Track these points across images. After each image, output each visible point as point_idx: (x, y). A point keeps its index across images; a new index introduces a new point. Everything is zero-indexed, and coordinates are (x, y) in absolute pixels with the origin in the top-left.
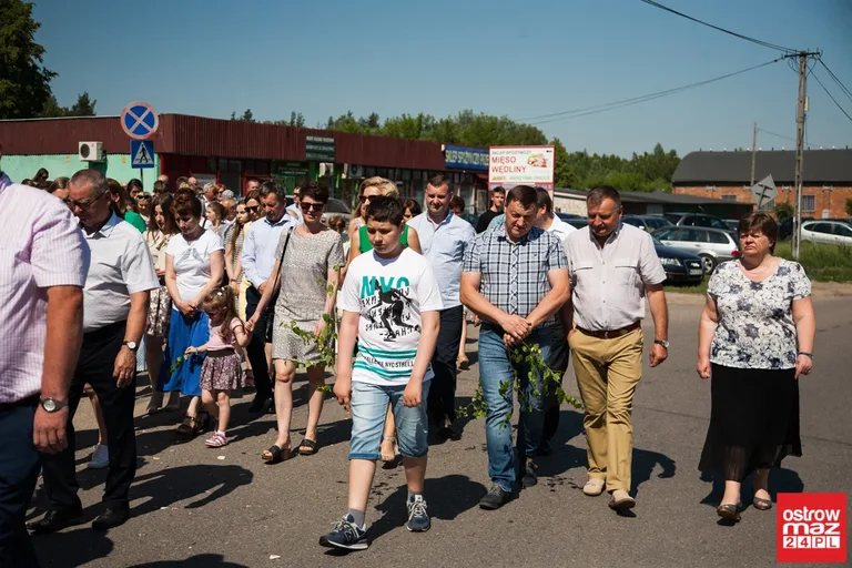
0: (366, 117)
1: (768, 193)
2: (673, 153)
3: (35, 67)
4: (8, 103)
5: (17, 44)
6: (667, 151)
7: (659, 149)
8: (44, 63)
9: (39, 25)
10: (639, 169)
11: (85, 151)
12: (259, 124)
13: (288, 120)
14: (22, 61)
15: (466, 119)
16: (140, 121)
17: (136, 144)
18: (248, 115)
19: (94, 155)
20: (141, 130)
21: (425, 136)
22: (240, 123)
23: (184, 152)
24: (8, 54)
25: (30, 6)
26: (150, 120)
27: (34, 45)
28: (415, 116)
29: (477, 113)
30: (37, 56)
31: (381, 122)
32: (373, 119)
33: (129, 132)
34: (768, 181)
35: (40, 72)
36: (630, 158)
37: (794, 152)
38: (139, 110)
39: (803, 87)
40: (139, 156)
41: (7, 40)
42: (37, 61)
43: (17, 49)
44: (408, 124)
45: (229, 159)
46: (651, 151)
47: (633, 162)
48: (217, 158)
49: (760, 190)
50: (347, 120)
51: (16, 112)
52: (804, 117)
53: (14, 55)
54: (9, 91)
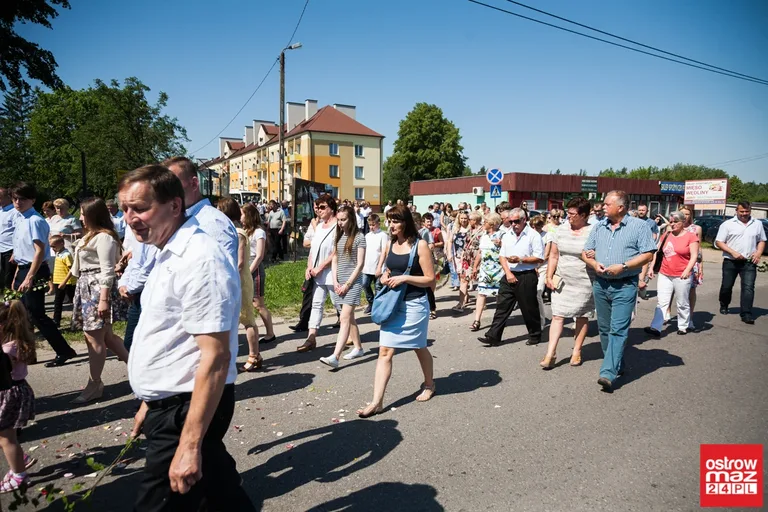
0: (620, 170)
3: (459, 156)
4: (448, 172)
5: (453, 146)
8: (463, 154)
11: (476, 191)
13: (578, 174)
14: (454, 154)
16: (495, 176)
17: (493, 187)
18: (558, 171)
19: (479, 193)
21: (652, 177)
22: (554, 176)
23: (520, 190)
24: (449, 151)
26: (499, 175)
27: (459, 146)
30: (461, 151)
31: (628, 172)
32: (624, 171)
33: (490, 182)
35: (462, 157)
38: (494, 171)
40: (494, 192)
41: (449, 145)
42: (461, 154)
43: (452, 149)
44: (642, 172)
48: (536, 193)
50: (610, 172)
51: (452, 175)
53: (451, 151)
54: (449, 167)
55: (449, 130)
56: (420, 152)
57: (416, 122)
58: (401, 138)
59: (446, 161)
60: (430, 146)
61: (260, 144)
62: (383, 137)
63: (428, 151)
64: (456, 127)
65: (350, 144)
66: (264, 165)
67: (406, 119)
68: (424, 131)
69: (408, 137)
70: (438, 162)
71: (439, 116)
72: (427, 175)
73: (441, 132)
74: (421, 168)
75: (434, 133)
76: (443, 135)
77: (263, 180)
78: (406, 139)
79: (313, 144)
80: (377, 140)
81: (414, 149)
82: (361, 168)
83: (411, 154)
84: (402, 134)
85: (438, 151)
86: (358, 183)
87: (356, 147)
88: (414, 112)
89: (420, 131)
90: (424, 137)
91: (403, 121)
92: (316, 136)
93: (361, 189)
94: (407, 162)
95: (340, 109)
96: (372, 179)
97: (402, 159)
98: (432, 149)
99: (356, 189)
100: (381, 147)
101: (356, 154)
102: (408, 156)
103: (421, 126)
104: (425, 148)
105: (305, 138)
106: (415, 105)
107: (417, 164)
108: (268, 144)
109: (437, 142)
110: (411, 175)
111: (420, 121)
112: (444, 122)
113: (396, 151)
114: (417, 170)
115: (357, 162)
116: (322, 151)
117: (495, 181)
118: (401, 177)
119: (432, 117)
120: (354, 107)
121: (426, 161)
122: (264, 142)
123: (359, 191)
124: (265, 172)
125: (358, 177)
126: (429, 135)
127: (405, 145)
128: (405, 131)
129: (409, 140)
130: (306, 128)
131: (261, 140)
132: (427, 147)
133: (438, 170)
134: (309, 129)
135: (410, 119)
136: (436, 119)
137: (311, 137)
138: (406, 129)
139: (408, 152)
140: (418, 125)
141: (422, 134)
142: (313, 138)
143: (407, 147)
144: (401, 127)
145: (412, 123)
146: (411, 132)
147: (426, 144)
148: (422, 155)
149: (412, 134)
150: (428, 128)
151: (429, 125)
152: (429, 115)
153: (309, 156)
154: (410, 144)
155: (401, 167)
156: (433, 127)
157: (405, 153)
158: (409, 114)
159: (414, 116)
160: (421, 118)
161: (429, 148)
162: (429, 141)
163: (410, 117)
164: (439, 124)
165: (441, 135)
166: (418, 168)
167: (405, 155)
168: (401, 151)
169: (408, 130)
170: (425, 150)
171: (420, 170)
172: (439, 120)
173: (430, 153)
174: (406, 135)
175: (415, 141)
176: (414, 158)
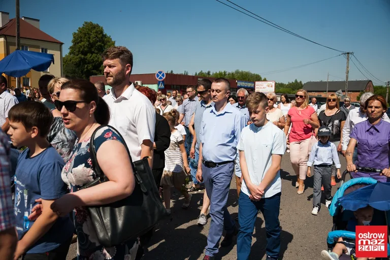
0: (207, 72)
1: (340, 94)
2: (301, 82)
6: (299, 81)
7: (296, 81)
10: (290, 87)
12: (175, 75)
13: (184, 73)
15: (237, 72)
17: (160, 82)
18: (172, 72)
20: (161, 78)
25: (115, 42)
26: (163, 75)
28: (223, 71)
29: (240, 71)
31: (211, 74)
32: (209, 73)
34: (340, 91)
36: (287, 83)
37: (344, 82)
38: (160, 72)
39: (348, 63)
40: (160, 85)
45: (177, 85)
46: (294, 82)
47: (288, 85)
48: (174, 85)
49: (338, 94)
50: (201, 73)
52: (348, 72)
55: (109, 42)
56: (89, 55)
57: (85, 34)
58: (74, 45)
60: (96, 52)
62: (62, 44)
63: (94, 55)
64: (113, 40)
65: (38, 47)
67: (77, 32)
68: (91, 41)
69: (80, 44)
71: (102, 32)
72: (94, 71)
73: (103, 42)
74: (90, 67)
75: (99, 43)
76: (105, 45)
78: (78, 46)
79: (8, 45)
80: (59, 45)
81: (85, 53)
83: (83, 56)
84: (76, 42)
87: (42, 49)
88: (83, 28)
89: (89, 41)
90: (91, 45)
91: (75, 34)
94: (80, 61)
95: (28, 21)
97: (76, 59)
98: (97, 53)
100: (61, 50)
102: (80, 57)
103: (89, 38)
104: (92, 53)
105: (1, 40)
106: (84, 23)
107: (86, 64)
109: (101, 49)
110: (82, 71)
111: (88, 33)
112: (105, 36)
113: (70, 53)
114: (87, 68)
119: (97, 32)
120: (38, 20)
121: (93, 62)
126: (95, 44)
127: (77, 50)
128: (77, 40)
129: (81, 47)
130: (1, 32)
132: (94, 52)
134: (4, 34)
135: (81, 32)
136: (99, 34)
137: (6, 39)
138: (78, 39)
139: (80, 55)
140: (87, 37)
141: (90, 43)
142: (8, 41)
143: (79, 51)
144: (74, 37)
145: (83, 35)
146: (82, 41)
147: (93, 50)
148: (90, 57)
149: (83, 43)
150: (94, 39)
151: (95, 38)
152: (94, 31)
153: (5, 54)
154: (82, 49)
155: (75, 65)
156: (98, 39)
157: (77, 55)
158: (79, 28)
159: (84, 30)
160: (89, 32)
161: (95, 53)
162: (95, 48)
163: (81, 30)
164: (102, 38)
165: (103, 45)
166: (88, 66)
167: (78, 57)
168: (75, 54)
169: (80, 39)
170: (92, 54)
171: (89, 68)
172: (101, 35)
173: (96, 56)
174: (78, 43)
175: (85, 47)
176: (85, 59)
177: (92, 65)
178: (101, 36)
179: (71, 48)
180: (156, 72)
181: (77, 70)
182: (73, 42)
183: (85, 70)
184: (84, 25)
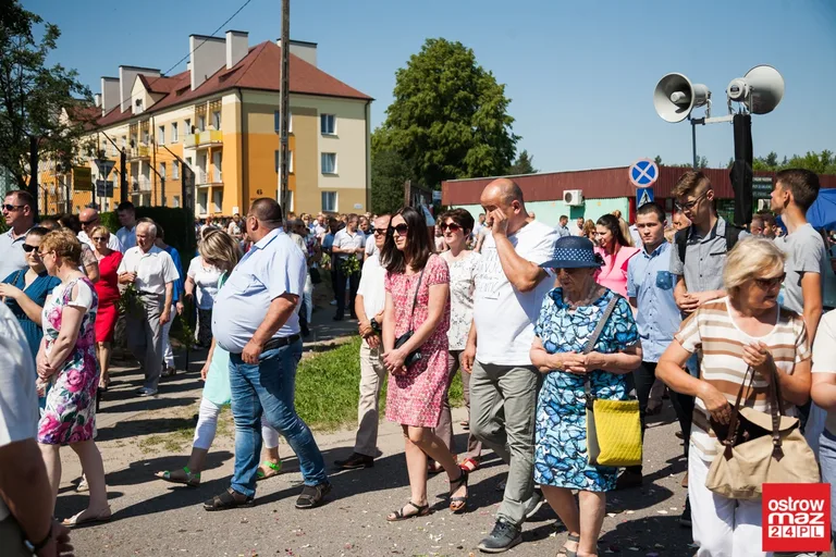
3: (506, 133)
4: (487, 163)
5: (494, 116)
8: (512, 131)
9: (510, 101)
14: (497, 130)
24: (488, 124)
25: (503, 86)
27: (505, 116)
30: (509, 125)
35: (510, 137)
41: (487, 114)
42: (508, 130)
43: (494, 121)
51: (493, 169)
53: (492, 125)
54: (488, 154)
55: (487, 88)
56: (436, 126)
57: (426, 72)
58: (400, 102)
59: (483, 142)
60: (454, 115)
61: (136, 110)
62: (370, 100)
63: (449, 125)
64: (499, 83)
65: (312, 112)
66: (145, 149)
67: (406, 67)
68: (442, 88)
69: (413, 99)
70: (468, 145)
71: (470, 62)
72: (450, 168)
73: (472, 92)
74: (439, 156)
75: (462, 93)
76: (476, 96)
77: (141, 177)
78: (408, 103)
79: (244, 111)
80: (360, 106)
81: (424, 122)
82: (332, 155)
83: (420, 130)
84: (403, 93)
85: (469, 124)
86: (325, 183)
87: (323, 117)
88: (422, 55)
89: (436, 89)
90: (442, 100)
91: (402, 72)
92: (250, 98)
93: (332, 195)
94: (412, 145)
96: (352, 174)
97: (404, 137)
98: (457, 121)
99: (324, 194)
100: (366, 117)
101: (323, 130)
102: (414, 133)
103: (438, 80)
104: (444, 119)
105: (230, 101)
106: (424, 43)
107: (429, 149)
108: (151, 112)
109: (466, 109)
110: (417, 170)
111: (434, 69)
112: (477, 72)
113: (389, 124)
114: (430, 159)
115: (324, 145)
116: (262, 124)
117: (644, 180)
118: (396, 172)
119: (457, 64)
120: (314, 45)
121: (447, 143)
122: (144, 107)
123: (328, 197)
124: (147, 163)
125: (327, 172)
126: (452, 97)
127: (406, 114)
128: (407, 88)
129: (416, 105)
130: (229, 82)
131: (139, 103)
132: (448, 118)
133: (469, 159)
134: (238, 84)
135: (416, 67)
136: (463, 68)
137: (241, 99)
138: (409, 86)
139: (414, 127)
140: (431, 78)
141: (439, 95)
142: (245, 101)
143: (411, 118)
144: (400, 81)
145: (420, 75)
146: (419, 90)
147: (447, 113)
148: (440, 131)
149: (420, 95)
150: (449, 83)
151: (452, 79)
152: (451, 61)
153: (237, 134)
154: (417, 112)
155: (399, 152)
156: (459, 83)
157: (407, 128)
158: (413, 57)
159: (423, 61)
160: (438, 66)
161: (451, 120)
162: (452, 107)
163: (416, 62)
164: (470, 78)
165: (472, 96)
166: (432, 155)
167: (407, 132)
168: (400, 125)
169: (413, 87)
170: (444, 123)
171: (436, 159)
172: (468, 70)
173: (455, 128)
174: (409, 96)
175: (426, 106)
176: (425, 136)
177: (443, 153)
178: (467, 72)
179: (390, 109)
180: (633, 164)
181: (404, 166)
182: (397, 93)
183: (426, 165)
184: (424, 48)
